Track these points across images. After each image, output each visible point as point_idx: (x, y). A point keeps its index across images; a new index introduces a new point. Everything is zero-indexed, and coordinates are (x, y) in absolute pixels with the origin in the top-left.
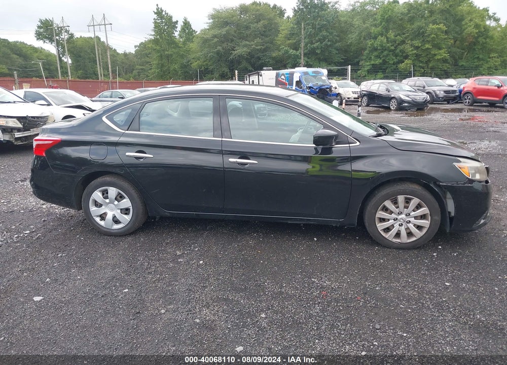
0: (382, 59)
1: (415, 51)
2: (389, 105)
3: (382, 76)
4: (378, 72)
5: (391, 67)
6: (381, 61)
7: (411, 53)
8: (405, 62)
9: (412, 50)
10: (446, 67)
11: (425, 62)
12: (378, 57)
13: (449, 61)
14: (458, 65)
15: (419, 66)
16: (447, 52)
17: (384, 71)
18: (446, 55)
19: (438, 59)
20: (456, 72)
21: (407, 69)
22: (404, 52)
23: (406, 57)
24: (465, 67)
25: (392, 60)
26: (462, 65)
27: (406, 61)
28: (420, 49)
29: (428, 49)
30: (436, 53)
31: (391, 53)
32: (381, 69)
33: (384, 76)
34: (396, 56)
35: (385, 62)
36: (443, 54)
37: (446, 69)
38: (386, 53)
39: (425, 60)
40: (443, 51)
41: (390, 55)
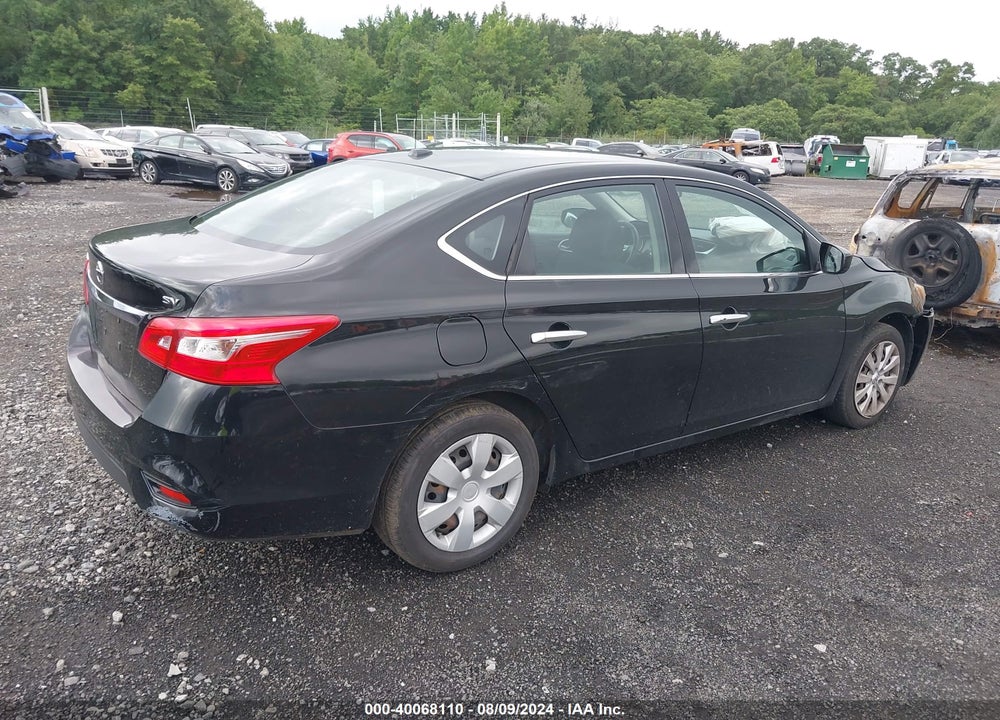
0: (75, 76)
1: (147, 68)
2: (217, 182)
3: (81, 114)
4: (69, 105)
5: (98, 95)
6: (73, 81)
7: (139, 70)
8: (130, 89)
9: (140, 65)
10: (211, 105)
11: (169, 91)
12: (64, 71)
13: (215, 94)
14: (230, 103)
15: (160, 100)
16: (210, 77)
17: (83, 105)
18: (211, 82)
19: (195, 89)
20: (229, 117)
21: (135, 103)
22: (123, 67)
23: (129, 77)
24: (244, 109)
25: (99, 82)
26: (239, 104)
27: (131, 86)
28: (155, 63)
29: (171, 65)
30: (190, 75)
31: (91, 65)
32: (74, 99)
33: (86, 116)
34: (105, 72)
35: (81, 85)
36: (202, 79)
37: (212, 108)
38: (81, 64)
39: (170, 87)
40: (202, 73)
41: (92, 69)
